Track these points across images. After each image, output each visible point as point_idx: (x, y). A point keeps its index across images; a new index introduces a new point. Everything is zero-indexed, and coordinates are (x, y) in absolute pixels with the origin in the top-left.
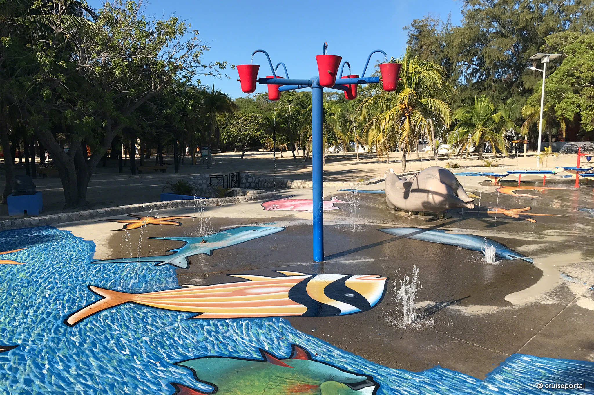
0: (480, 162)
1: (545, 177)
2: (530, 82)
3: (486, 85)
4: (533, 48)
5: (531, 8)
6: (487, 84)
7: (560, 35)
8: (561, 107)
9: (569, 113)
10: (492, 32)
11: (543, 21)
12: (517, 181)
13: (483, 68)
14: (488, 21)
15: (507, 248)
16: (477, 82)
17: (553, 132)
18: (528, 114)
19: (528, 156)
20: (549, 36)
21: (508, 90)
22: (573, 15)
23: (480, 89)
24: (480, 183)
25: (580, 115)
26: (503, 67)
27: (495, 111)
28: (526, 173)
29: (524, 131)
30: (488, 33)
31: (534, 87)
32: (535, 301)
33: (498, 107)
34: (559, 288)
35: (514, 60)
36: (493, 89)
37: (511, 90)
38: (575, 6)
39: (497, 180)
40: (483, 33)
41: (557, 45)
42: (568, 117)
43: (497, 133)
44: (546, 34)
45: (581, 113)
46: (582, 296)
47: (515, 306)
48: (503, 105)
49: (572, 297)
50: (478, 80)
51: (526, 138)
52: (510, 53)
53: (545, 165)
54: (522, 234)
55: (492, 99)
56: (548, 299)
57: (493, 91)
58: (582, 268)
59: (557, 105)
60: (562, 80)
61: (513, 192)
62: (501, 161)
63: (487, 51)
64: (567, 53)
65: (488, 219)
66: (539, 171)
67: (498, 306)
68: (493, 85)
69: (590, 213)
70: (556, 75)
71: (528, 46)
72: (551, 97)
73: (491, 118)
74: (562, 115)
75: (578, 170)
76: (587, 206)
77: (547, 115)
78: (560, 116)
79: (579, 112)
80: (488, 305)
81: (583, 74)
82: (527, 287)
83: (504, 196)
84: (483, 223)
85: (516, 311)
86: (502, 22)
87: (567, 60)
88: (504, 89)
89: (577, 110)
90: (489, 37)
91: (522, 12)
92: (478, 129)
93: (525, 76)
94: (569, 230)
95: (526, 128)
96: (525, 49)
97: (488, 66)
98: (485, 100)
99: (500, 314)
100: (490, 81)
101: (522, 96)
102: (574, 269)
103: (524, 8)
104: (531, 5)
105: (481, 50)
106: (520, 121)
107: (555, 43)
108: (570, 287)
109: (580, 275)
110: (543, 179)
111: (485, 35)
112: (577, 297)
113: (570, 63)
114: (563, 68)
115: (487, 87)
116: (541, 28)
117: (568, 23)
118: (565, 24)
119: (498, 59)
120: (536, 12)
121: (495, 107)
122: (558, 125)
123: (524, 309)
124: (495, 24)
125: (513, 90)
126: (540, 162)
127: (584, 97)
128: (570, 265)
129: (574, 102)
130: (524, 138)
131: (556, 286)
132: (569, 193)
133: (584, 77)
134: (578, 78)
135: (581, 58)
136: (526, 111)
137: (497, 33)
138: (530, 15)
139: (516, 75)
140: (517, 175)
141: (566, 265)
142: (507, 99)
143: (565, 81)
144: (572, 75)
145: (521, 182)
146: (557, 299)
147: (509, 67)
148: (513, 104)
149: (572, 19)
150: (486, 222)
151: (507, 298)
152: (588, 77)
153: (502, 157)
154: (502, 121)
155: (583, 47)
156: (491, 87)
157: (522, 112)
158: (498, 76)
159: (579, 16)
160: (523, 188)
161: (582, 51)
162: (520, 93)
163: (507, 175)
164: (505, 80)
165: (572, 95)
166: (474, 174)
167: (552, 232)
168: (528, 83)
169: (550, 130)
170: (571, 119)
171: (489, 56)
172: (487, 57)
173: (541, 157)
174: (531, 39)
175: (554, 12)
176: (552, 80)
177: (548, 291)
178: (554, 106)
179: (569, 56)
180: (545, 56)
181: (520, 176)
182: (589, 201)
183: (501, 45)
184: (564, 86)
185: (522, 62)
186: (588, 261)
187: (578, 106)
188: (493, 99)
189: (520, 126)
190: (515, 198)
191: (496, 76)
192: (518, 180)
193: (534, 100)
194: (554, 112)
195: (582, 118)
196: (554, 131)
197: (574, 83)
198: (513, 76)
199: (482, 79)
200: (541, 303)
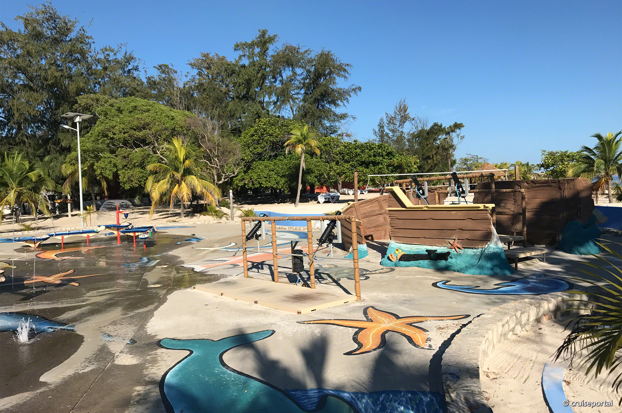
0: (16, 226)
1: (88, 236)
2: (67, 140)
3: (18, 141)
4: (66, 106)
5: (59, 66)
6: (19, 139)
7: (92, 97)
8: (100, 166)
9: (108, 172)
10: (19, 84)
11: (73, 81)
12: (61, 244)
13: (12, 122)
14: (12, 71)
15: (47, 319)
16: (7, 136)
17: (96, 191)
18: (68, 173)
19: (72, 215)
20: (80, 96)
21: (45, 147)
22: (102, 79)
23: (11, 144)
24: (16, 250)
25: (117, 174)
26: (36, 122)
27: (31, 169)
28: (69, 234)
29: (66, 190)
30: (14, 84)
31: (72, 145)
32: (73, 372)
33: (34, 164)
34: (99, 351)
35: (48, 116)
36: (27, 145)
37: (48, 147)
38: (102, 71)
39: (37, 245)
40: (8, 84)
41: (90, 106)
42: (107, 176)
43: (36, 192)
44: (78, 94)
45: (119, 172)
46: (120, 353)
47: (51, 385)
48: (41, 163)
49: (111, 357)
50: (7, 135)
51: (69, 197)
52: (42, 108)
53: (89, 225)
54: (64, 301)
55: (26, 156)
56: (87, 366)
57: (28, 147)
58: (122, 324)
59: (96, 164)
60: (98, 140)
61: (55, 255)
62: (41, 223)
63: (15, 103)
64: (99, 114)
65: (24, 291)
66: (81, 231)
67: (30, 391)
68: (26, 140)
69: (130, 268)
70: (91, 134)
71: (61, 103)
72: (89, 156)
73: (27, 177)
74: (101, 173)
75: (118, 227)
76: (128, 261)
77: (88, 174)
78: (100, 175)
79: (117, 171)
80: (19, 393)
81: (116, 135)
82: (66, 359)
83: (45, 261)
84: (18, 296)
85: (52, 390)
86: (28, 75)
87: (100, 121)
88: (40, 146)
89: (115, 170)
90: (15, 88)
91: (50, 68)
92: (13, 189)
93: (61, 134)
94: (111, 287)
95: (68, 187)
96: (58, 106)
97: (17, 120)
98: (18, 156)
99: (33, 400)
100: (22, 135)
101: (60, 154)
102: (115, 327)
103: (52, 64)
104: (59, 63)
105: (7, 101)
106: (61, 180)
107: (87, 104)
108: (109, 347)
109: (120, 332)
110: (86, 238)
111: (10, 86)
112: (116, 355)
113: (103, 125)
114: (97, 128)
115: (20, 143)
116: (72, 88)
117: (98, 86)
118: (95, 87)
119: (29, 113)
120: (65, 70)
121: (31, 164)
122: (99, 184)
123: (62, 385)
124: (22, 76)
125: (50, 147)
126: (84, 222)
127: (119, 157)
128: (111, 324)
129: (111, 161)
130: (67, 197)
131: (96, 350)
132: (111, 250)
133: (117, 139)
134: (112, 139)
135: (112, 120)
136: (66, 170)
137: (24, 86)
138: (58, 72)
139: (52, 132)
140: (60, 237)
141: (107, 325)
142: (44, 156)
143: (100, 141)
144: (107, 136)
145: (64, 244)
146: (96, 364)
147: (43, 123)
148: (51, 162)
149: (101, 83)
150: (23, 294)
151: (42, 379)
152: (121, 139)
153: (44, 218)
154: (41, 181)
155: (113, 110)
156: (24, 143)
157: (62, 170)
158: (31, 131)
159: (107, 81)
160: (67, 251)
161: (113, 114)
162: (58, 151)
163: (48, 238)
164: (40, 137)
165: (109, 155)
166: (9, 240)
167: (95, 292)
168: (65, 141)
169: (93, 188)
170: (110, 177)
171: (18, 110)
172: (16, 109)
173: (84, 216)
174: (62, 97)
175: (83, 73)
176: (88, 139)
177: (87, 357)
178: (92, 165)
179: (102, 118)
180: (77, 115)
181: (63, 237)
182: (129, 256)
183: (31, 99)
184: (100, 146)
185: (56, 119)
186: (128, 316)
187: (115, 166)
188: (28, 155)
189: (62, 184)
190: (58, 262)
191: (29, 131)
192: (61, 242)
193: (73, 158)
194: (94, 171)
195: (120, 177)
196: (96, 189)
197: (109, 143)
198: (48, 132)
199: (12, 134)
200: (80, 372)
